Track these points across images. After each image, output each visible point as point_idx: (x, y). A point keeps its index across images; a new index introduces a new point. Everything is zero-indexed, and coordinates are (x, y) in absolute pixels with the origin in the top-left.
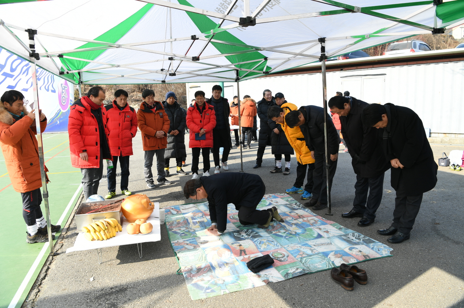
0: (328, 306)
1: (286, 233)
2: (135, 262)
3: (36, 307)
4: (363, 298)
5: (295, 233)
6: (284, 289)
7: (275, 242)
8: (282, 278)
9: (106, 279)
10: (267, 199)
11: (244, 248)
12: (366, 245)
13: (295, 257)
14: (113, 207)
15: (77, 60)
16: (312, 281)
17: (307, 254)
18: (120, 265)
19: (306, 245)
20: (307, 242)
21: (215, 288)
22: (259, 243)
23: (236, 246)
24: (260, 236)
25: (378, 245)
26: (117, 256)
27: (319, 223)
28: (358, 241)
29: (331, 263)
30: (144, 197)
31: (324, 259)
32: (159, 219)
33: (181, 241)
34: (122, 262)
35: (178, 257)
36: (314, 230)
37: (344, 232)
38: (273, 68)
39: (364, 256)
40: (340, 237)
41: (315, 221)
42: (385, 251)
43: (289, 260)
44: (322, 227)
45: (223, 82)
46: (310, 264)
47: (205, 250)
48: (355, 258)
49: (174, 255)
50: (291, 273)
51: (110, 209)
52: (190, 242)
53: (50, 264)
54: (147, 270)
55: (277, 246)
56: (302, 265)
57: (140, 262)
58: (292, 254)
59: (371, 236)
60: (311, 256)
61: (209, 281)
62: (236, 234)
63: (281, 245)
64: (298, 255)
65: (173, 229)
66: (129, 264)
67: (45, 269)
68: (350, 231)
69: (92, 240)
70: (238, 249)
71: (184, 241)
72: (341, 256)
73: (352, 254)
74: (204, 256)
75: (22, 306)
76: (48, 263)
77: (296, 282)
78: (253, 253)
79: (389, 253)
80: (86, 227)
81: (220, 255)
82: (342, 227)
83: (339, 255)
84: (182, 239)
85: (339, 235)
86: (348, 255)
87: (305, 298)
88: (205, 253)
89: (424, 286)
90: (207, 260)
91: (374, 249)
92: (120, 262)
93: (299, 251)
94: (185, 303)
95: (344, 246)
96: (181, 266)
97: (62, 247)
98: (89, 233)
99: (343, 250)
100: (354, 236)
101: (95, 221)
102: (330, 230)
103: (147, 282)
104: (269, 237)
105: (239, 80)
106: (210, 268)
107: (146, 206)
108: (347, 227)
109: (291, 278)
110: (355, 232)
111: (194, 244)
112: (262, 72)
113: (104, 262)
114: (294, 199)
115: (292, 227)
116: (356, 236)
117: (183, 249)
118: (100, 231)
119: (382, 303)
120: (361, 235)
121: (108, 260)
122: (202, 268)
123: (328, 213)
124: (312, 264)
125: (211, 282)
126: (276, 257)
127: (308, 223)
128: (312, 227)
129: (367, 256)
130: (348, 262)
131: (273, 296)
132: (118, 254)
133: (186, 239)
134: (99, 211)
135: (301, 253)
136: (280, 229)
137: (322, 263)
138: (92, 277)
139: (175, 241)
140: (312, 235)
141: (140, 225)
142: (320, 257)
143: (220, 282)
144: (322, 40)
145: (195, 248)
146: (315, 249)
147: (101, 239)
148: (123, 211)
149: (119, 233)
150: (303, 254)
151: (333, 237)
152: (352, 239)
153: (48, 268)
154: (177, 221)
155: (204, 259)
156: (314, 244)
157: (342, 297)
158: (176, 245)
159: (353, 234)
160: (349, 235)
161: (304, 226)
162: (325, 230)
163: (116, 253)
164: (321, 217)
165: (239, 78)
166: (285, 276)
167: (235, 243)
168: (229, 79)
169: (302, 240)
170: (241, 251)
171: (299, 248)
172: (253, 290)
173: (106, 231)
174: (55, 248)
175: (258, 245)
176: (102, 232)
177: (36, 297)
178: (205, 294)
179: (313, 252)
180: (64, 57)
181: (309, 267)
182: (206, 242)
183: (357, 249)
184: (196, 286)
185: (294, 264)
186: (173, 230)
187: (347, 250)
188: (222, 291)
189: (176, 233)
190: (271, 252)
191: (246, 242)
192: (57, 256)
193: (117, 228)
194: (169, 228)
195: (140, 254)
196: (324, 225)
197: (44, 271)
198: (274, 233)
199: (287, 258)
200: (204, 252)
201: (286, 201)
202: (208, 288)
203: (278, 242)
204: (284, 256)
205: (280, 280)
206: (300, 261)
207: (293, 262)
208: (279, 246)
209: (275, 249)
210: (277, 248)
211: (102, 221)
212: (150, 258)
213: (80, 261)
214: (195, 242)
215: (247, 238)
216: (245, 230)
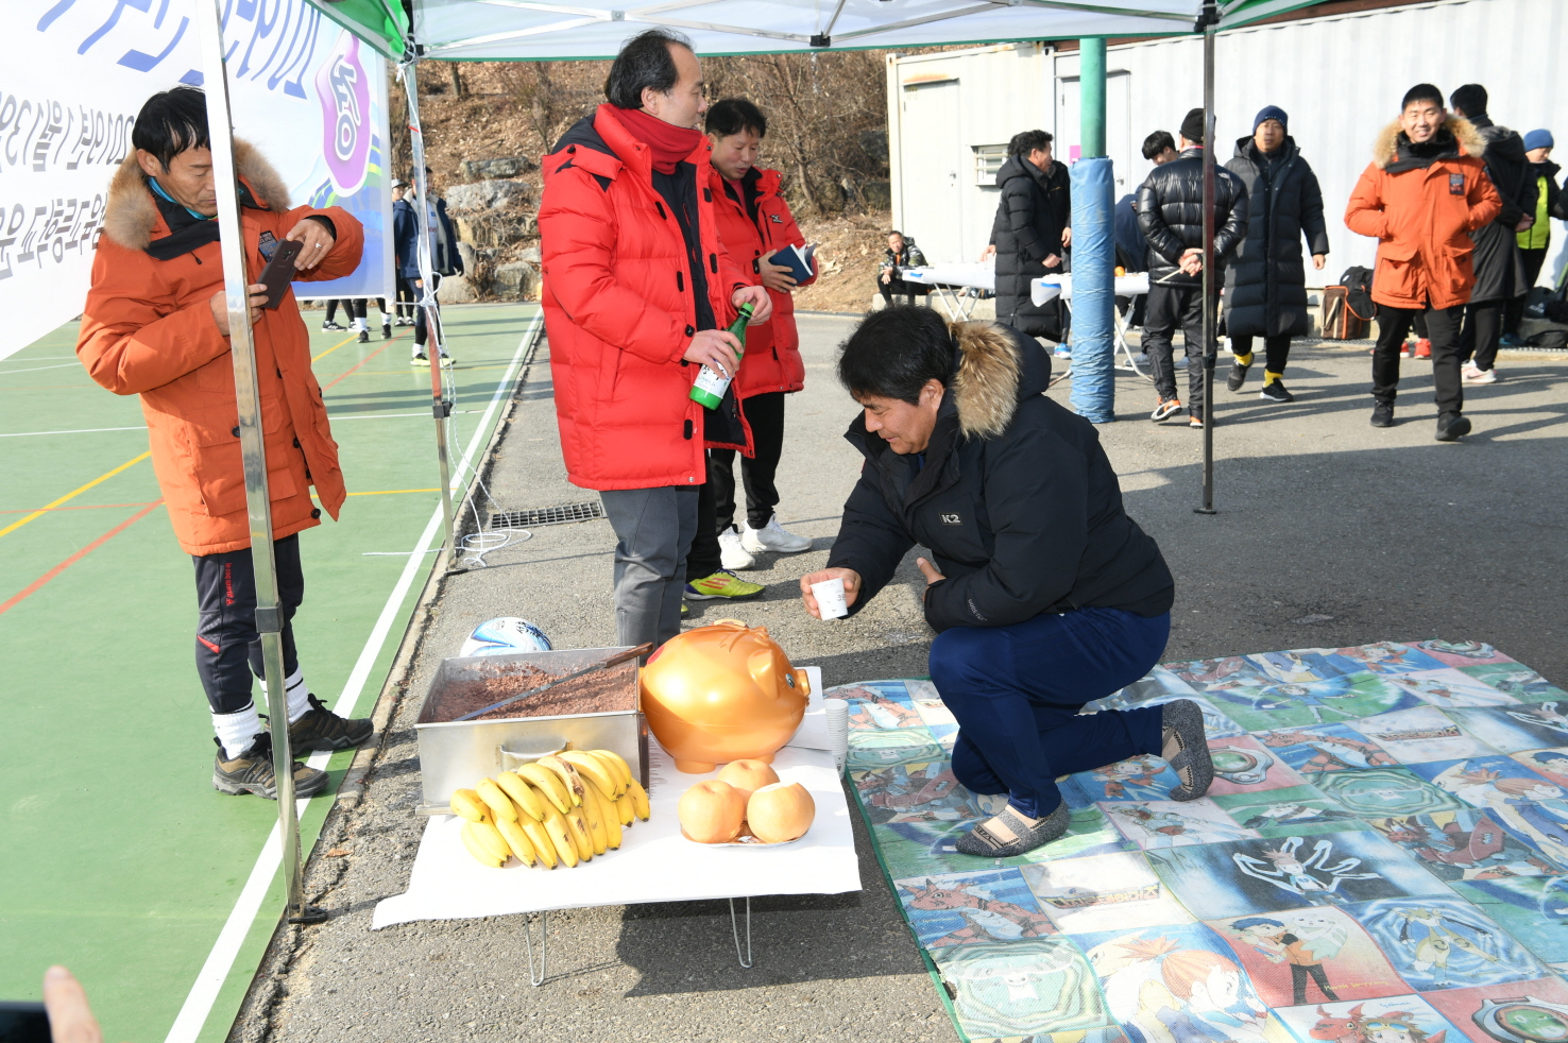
1: (1551, 882)
2: (714, 986)
7: (1496, 932)
10: (1378, 667)
11: (1316, 958)
14: (596, 684)
18: (639, 1003)
22: (1398, 933)
23: (1263, 939)
24: (1384, 888)
26: (619, 946)
30: (757, 640)
33: (946, 880)
34: (650, 986)
35: (945, 985)
47: (1090, 955)
49: (917, 965)
51: (585, 697)
52: (998, 894)
53: (287, 969)
55: (1511, 958)
62: (1249, 860)
63: (1536, 958)
65: (894, 813)
66: (686, 995)
67: (264, 1000)
69: (502, 864)
70: (1278, 960)
71: (963, 882)
74: (1089, 986)
76: (277, 964)
78: (1375, 994)
80: (475, 792)
81: (1181, 989)
84: (953, 870)
88: (1093, 974)
90: (1107, 1008)
92: (640, 984)
96: (969, 1036)
97: (340, 876)
98: (486, 827)
101: (517, 763)
104: (1449, 897)
105: (1217, 22)
107: (769, 689)
111: (1021, 905)
113: (555, 978)
114: (1542, 680)
117: (963, 935)
118: (544, 817)
121: (574, 966)
126: (1525, 1033)
132: (622, 937)
133: (970, 875)
134: (528, 706)
136: (1501, 856)
139: (917, 880)
141: (745, 797)
145: (1031, 934)
148: (651, 715)
149: (638, 826)
153: (279, 994)
154: (910, 769)
155: (1089, 1002)
158: (921, 904)
165: (1220, 8)
167: (1258, 922)
170: (1298, 971)
173: (573, 820)
174: (311, 883)
175: (1396, 944)
176: (553, 826)
182: (1081, 900)
186: (893, 820)
189: (913, 835)
190: (1489, 1002)
191: (1316, 923)
192: (319, 926)
193: (625, 803)
194: (870, 804)
195: (743, 940)
197: (257, 1009)
198: (1470, 874)
200: (1089, 963)
201: (1498, 686)
203: (1508, 932)
208: (1523, 963)
209: (1507, 980)
210: (1515, 972)
211: (547, 760)
212: (795, 971)
213: (436, 963)
214: (1021, 897)
215: (1321, 897)
216: (1298, 842)
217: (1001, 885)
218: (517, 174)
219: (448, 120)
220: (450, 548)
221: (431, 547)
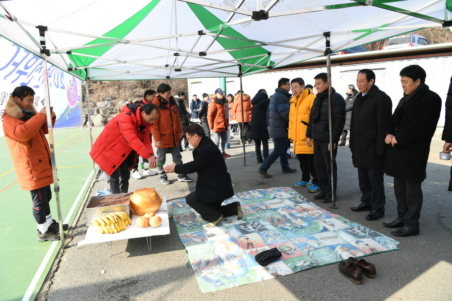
0: (338, 299)
1: (292, 226)
2: (144, 254)
3: (50, 299)
4: (373, 292)
5: (301, 226)
6: (293, 282)
7: (282, 235)
8: (291, 271)
9: (117, 271)
10: (271, 192)
11: (252, 242)
12: (372, 239)
13: (302, 250)
15: (84, 57)
16: (321, 275)
17: (314, 248)
18: (130, 258)
19: (313, 239)
20: (313, 236)
21: (224, 281)
22: (266, 236)
23: (243, 239)
24: (266, 229)
25: (384, 238)
26: (126, 249)
27: (324, 216)
28: (363, 234)
29: (338, 256)
30: (152, 191)
31: (332, 253)
32: (167, 212)
33: (188, 234)
34: (132, 255)
35: (186, 251)
36: (320, 223)
37: (350, 225)
38: (276, 63)
39: (371, 249)
40: (345, 230)
41: (320, 214)
42: (392, 244)
43: (297, 253)
44: (327, 220)
45: (225, 77)
46: (317, 258)
47: (213, 244)
48: (362, 251)
49: (182, 248)
50: (299, 266)
51: (119, 203)
52: (198, 236)
53: (62, 256)
54: (157, 262)
55: (283, 239)
56: (310, 258)
57: (149, 255)
58: (299, 247)
59: (376, 230)
60: (318, 249)
61: (218, 274)
62: (243, 226)
63: (287, 238)
64: (305, 248)
65: (180, 222)
66: (139, 256)
67: (57, 262)
68: (356, 225)
69: (103, 233)
70: (245, 242)
71: (192, 234)
72: (348, 249)
73: (359, 248)
74: (212, 249)
75: (36, 298)
76: (60, 255)
77: (305, 275)
78: (260, 246)
79: (396, 246)
80: (97, 220)
81: (228, 248)
82: (347, 220)
83: (346, 249)
84: (190, 232)
85: (344, 228)
86: (354, 248)
87: (315, 292)
88: (213, 247)
89: (434, 279)
90: (215, 253)
91: (381, 243)
92: (130, 255)
93: (306, 244)
94: (196, 295)
95: (350, 239)
96: (190, 259)
97: (72, 240)
98: (99, 226)
99: (349, 244)
100: (359, 230)
101: (106, 215)
102: (335, 223)
103: (157, 275)
104: (275, 230)
105: (242, 75)
106: (219, 261)
107: (154, 199)
108: (352, 220)
109: (299, 272)
110: (360, 225)
111: (202, 237)
112: (266, 67)
113: (114, 255)
114: (298, 193)
115: (297, 220)
116: (362, 230)
117: (191, 242)
118: (110, 224)
119: (392, 297)
120: (367, 229)
121: (118, 253)
122: (211, 261)
123: (333, 206)
124: (320, 258)
125: (220, 275)
126: (283, 250)
127: (314, 217)
128: (318, 221)
129: (374, 249)
130: (355, 255)
131: (282, 290)
132: (127, 247)
133: (193, 233)
134: (108, 205)
135: (308, 246)
136: (285, 223)
137: (330, 256)
138: (103, 269)
139: (183, 234)
140: (317, 229)
141: (149, 219)
142: (328, 250)
143: (229, 275)
144: (327, 35)
145: (203, 241)
146: (322, 243)
147: (111, 232)
148: (132, 205)
149: (129, 226)
150: (310, 247)
151: (339, 231)
152: (358, 233)
153: (60, 261)
154: (184, 214)
155: (212, 252)
156: (320, 237)
157: (351, 290)
158: (184, 238)
159: (359, 227)
160: (355, 228)
161: (309, 220)
162: (331, 224)
163: (126, 246)
164: (326, 211)
165: (242, 73)
166: (293, 270)
167: (243, 236)
168: (232, 75)
169: (308, 234)
170: (248, 244)
171: (306, 241)
172: (262, 283)
173: (116, 224)
174: (66, 241)
175: (265, 238)
176: (112, 226)
177: (49, 289)
178: (214, 287)
179: (320, 245)
180: (72, 53)
181: (317, 260)
182: (213, 235)
183: (364, 242)
184: (206, 278)
185: (302, 257)
186: (180, 224)
187: (353, 243)
188: (232, 284)
189: (183, 226)
190: (278, 246)
191: (252, 236)
192: (68, 249)
193: (127, 222)
194: (176, 221)
195: (150, 246)
196: (329, 218)
197: (56, 263)
199: (294, 251)
200: (212, 245)
201: (290, 194)
202: (218, 281)
203: (284, 235)
204: (291, 249)
205: (288, 273)
206: (308, 254)
207: (301, 255)
208: (285, 239)
209: (282, 242)
210: (284, 241)
211: (112, 214)
212: (159, 251)
213: (91, 254)
214: (202, 235)
215: (254, 232)
216: (252, 223)
217: (199, 234)
218: (112, 100)
219: (98, 88)
220: (96, 177)
221: (92, 176)
